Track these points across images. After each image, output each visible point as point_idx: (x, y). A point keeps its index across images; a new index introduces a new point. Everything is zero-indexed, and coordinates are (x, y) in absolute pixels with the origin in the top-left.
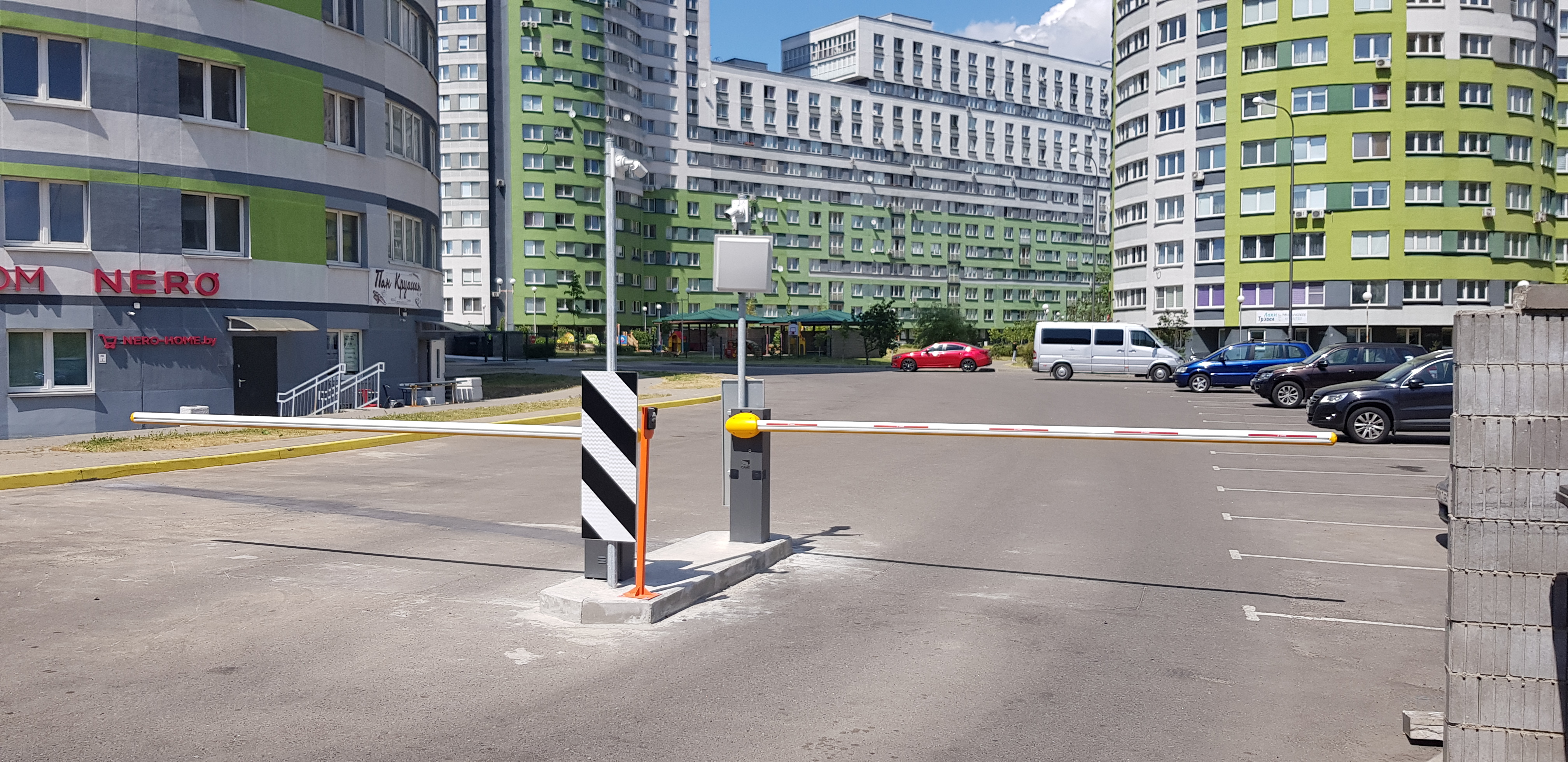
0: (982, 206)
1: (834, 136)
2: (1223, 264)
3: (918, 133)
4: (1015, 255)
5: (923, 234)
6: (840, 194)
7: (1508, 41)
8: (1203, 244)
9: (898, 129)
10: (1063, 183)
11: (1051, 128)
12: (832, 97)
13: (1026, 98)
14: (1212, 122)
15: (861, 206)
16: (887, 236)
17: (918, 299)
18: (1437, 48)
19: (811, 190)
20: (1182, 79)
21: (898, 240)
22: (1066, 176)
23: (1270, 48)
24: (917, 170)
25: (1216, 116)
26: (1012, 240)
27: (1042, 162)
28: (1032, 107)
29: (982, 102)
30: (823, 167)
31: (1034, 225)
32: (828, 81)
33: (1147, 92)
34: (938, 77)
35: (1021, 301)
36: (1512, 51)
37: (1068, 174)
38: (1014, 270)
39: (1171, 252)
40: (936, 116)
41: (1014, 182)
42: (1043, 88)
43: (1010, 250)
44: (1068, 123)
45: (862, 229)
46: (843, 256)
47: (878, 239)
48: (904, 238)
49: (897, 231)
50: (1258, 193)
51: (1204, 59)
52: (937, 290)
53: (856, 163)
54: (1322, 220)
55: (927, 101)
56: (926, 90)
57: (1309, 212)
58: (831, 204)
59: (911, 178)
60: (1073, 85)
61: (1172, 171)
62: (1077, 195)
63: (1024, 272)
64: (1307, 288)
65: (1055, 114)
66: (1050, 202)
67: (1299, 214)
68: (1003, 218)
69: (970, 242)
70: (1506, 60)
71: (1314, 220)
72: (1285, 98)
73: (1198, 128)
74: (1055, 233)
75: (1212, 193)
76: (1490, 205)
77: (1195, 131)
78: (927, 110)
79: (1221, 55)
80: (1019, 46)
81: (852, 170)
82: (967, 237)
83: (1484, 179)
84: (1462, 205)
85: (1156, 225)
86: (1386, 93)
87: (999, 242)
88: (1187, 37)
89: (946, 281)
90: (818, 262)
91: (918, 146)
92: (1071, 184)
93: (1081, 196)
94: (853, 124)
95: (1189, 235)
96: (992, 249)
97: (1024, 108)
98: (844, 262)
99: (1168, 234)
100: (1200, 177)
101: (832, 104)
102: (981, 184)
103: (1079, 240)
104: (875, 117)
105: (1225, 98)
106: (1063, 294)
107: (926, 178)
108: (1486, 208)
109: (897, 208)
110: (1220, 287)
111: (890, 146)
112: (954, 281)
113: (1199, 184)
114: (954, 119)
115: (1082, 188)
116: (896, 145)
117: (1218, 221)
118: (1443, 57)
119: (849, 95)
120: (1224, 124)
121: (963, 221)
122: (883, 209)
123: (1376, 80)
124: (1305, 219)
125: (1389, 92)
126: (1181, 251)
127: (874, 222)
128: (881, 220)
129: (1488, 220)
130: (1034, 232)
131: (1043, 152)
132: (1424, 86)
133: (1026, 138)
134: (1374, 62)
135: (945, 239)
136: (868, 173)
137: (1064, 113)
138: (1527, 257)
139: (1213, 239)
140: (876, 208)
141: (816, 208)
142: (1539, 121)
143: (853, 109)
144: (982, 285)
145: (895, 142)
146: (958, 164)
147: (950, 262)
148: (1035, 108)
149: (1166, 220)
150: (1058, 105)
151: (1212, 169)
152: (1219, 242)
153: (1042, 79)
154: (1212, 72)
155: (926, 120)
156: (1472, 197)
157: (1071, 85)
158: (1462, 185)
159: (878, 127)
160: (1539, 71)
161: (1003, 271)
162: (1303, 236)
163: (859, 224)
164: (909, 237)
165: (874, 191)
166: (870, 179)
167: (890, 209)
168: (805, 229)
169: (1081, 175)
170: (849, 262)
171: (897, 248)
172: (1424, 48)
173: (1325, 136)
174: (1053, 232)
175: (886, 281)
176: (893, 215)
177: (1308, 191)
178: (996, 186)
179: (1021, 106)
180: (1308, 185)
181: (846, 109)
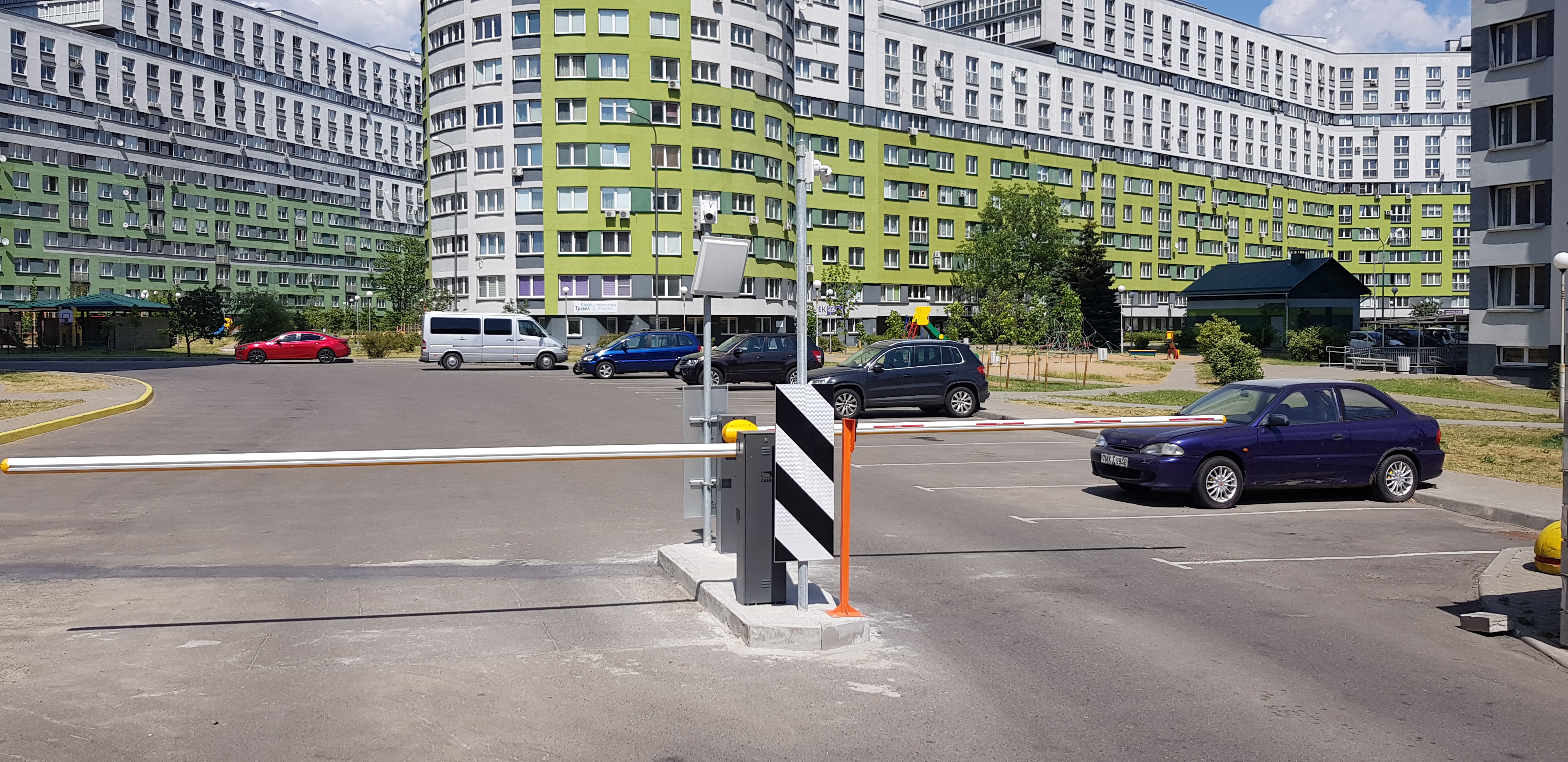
0: (253, 182)
1: (73, 90)
2: (542, 256)
3: (177, 97)
4: (291, 236)
5: (186, 209)
6: (82, 158)
7: (765, 78)
8: (523, 237)
9: (154, 91)
10: (339, 165)
11: (325, 107)
12: (70, 44)
13: (297, 72)
14: (529, 122)
15: (110, 174)
16: (142, 209)
17: (182, 281)
18: (714, 76)
19: (44, 150)
20: (499, 77)
21: (156, 214)
22: (341, 158)
23: (579, 59)
24: (176, 137)
25: (532, 116)
26: (287, 221)
27: (316, 141)
28: (304, 83)
29: (250, 71)
30: (61, 125)
31: (310, 207)
32: (64, 26)
33: (463, 85)
34: (200, 38)
35: (297, 286)
36: (767, 85)
37: (344, 155)
38: (289, 253)
39: (492, 243)
40: (198, 80)
41: (287, 160)
42: (315, 65)
43: (285, 231)
44: (342, 104)
45: (111, 200)
46: (88, 230)
47: (132, 212)
48: (163, 212)
49: (155, 204)
50: (573, 192)
51: (520, 60)
52: (203, 271)
53: (102, 123)
54: (628, 220)
55: (187, 63)
56: (186, 51)
57: (617, 212)
58: (71, 168)
59: (170, 145)
60: (346, 65)
61: (490, 165)
62: (354, 177)
63: (301, 255)
64: (616, 281)
65: (327, 93)
66: (326, 184)
67: (609, 213)
68: (276, 197)
69: (241, 221)
70: (763, 93)
71: (621, 220)
72: (594, 107)
73: (515, 126)
74: (332, 216)
75: (530, 189)
76: (754, 214)
77: (513, 129)
78: (187, 74)
79: (535, 58)
80: (285, 16)
81: (97, 131)
82: (237, 215)
83: (750, 193)
84: (735, 213)
85: (477, 216)
86: (676, 111)
87: (273, 221)
88: (503, 37)
89: (214, 262)
90: (56, 236)
91: (177, 111)
92: (346, 167)
93: (357, 180)
94: (97, 79)
95: (509, 227)
96: (264, 230)
97: (295, 83)
98: (89, 237)
99: (489, 225)
100: (520, 173)
101: (70, 53)
102: (252, 159)
103: (357, 224)
104: (124, 73)
105: (540, 100)
106: (342, 279)
107: (189, 148)
108: (752, 217)
109: (154, 179)
110: (539, 278)
111: (143, 108)
112: (223, 262)
113: (518, 179)
114: (219, 86)
115: (358, 172)
116: (150, 108)
117: (536, 216)
118: (719, 85)
119: (91, 46)
120: (540, 125)
121: (232, 197)
122: (137, 178)
123: (669, 99)
124: (614, 219)
125: (678, 111)
126: (502, 242)
127: (126, 192)
128: (134, 190)
129: (753, 227)
130: (309, 213)
131: (317, 130)
132: (705, 108)
133: (298, 115)
134: (667, 82)
135: (212, 216)
136: (118, 136)
137: (338, 92)
138: (779, 259)
139: (532, 233)
140: (128, 176)
141: (52, 172)
142: (786, 147)
143: (97, 62)
144: (254, 268)
145: (151, 104)
146: (224, 136)
147: (218, 242)
148: (307, 84)
149: (487, 212)
150: (332, 84)
151: (530, 166)
152: (538, 236)
153: (314, 55)
154: (527, 74)
155: (186, 82)
156: (742, 207)
157: (344, 65)
158: (735, 196)
159: (129, 86)
160: (784, 104)
161: (278, 253)
162: (612, 233)
163: (107, 194)
164: (170, 212)
165: (125, 156)
166: (120, 143)
167: (146, 178)
168: (37, 194)
169: (357, 158)
170: (96, 237)
171: (155, 224)
172: (704, 75)
173: (628, 144)
174: (330, 214)
175: (144, 260)
176: (149, 186)
177: (616, 193)
178: (268, 162)
179: (293, 80)
180: (615, 188)
181: (88, 61)
